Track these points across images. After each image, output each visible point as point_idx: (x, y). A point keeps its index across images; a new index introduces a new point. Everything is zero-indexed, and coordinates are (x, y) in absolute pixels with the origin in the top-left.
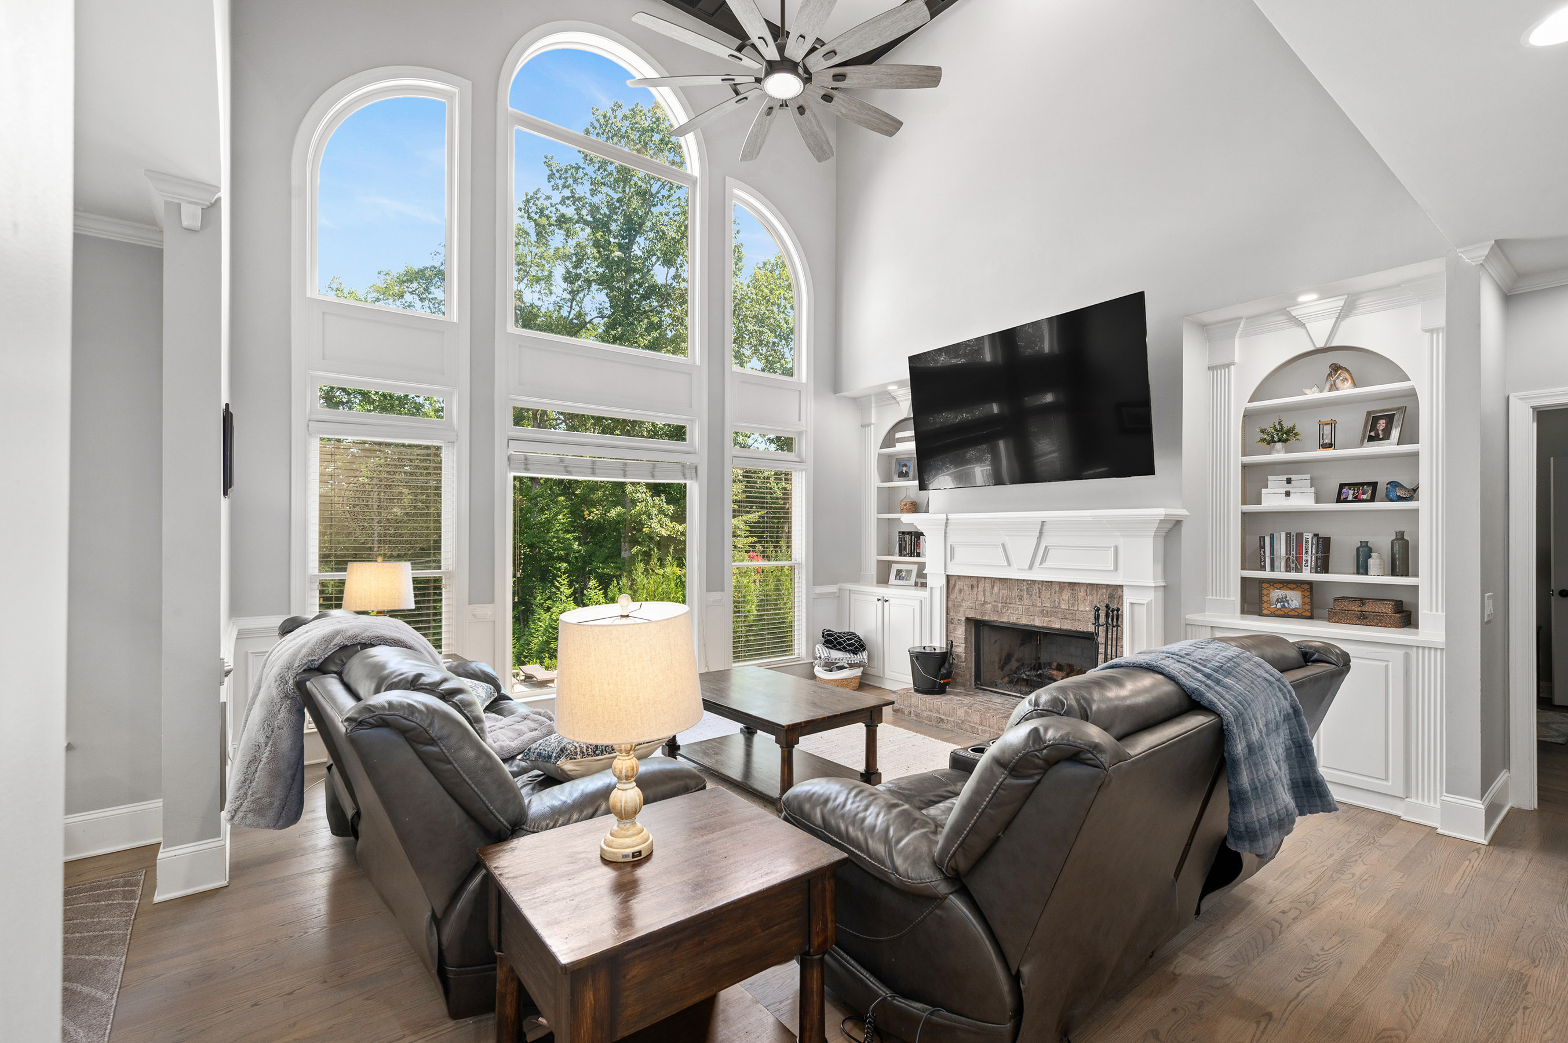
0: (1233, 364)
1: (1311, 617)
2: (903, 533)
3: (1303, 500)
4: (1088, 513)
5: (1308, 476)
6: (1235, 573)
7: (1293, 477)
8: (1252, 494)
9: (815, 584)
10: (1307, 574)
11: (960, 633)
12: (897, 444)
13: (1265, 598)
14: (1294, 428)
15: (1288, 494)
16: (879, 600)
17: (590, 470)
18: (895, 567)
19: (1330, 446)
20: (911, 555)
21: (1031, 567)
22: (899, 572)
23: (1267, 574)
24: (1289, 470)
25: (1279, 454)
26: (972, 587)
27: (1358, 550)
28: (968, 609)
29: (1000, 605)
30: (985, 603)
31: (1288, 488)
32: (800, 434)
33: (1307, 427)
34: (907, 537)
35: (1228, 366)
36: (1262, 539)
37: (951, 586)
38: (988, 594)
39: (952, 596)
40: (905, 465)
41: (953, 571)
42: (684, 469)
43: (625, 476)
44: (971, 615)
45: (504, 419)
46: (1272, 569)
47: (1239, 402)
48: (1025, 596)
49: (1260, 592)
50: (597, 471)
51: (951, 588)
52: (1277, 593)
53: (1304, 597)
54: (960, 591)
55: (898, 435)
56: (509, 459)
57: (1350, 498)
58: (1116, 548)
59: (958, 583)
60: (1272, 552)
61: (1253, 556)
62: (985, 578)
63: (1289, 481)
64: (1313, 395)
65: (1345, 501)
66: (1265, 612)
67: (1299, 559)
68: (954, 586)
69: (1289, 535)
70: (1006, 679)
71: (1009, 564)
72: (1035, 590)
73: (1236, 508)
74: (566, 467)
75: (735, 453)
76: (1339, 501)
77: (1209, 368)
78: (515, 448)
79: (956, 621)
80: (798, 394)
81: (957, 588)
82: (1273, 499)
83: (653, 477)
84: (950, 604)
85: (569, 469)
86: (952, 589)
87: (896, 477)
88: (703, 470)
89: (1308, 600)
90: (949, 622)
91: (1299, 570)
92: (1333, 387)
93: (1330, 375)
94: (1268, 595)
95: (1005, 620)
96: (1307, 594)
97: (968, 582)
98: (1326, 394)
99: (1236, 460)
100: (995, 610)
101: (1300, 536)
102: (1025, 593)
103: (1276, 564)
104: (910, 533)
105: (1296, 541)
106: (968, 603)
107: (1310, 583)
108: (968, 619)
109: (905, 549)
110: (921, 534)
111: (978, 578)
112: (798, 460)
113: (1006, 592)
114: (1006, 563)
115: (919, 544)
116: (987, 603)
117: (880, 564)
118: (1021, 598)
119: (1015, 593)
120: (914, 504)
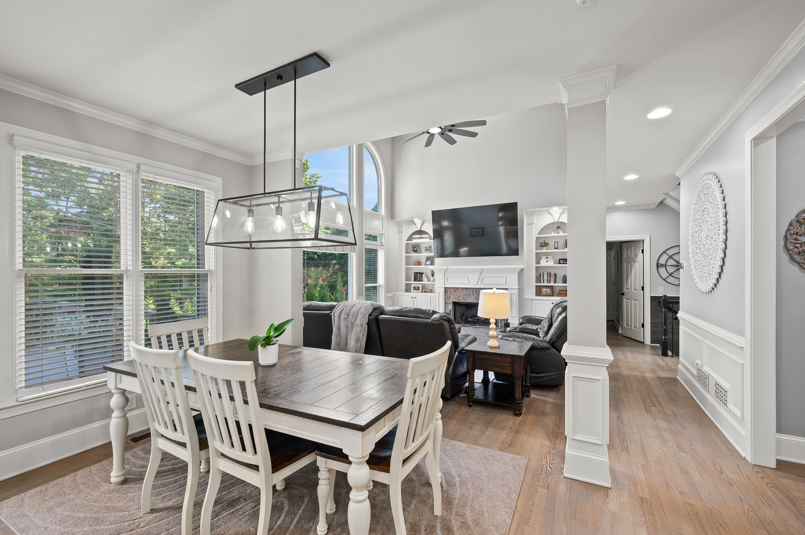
0: (533, 223)
1: (553, 296)
2: (416, 273)
3: (551, 263)
4: (499, 266)
5: (552, 257)
6: (534, 284)
7: (548, 257)
8: (538, 262)
9: (387, 293)
10: (552, 284)
11: (450, 307)
12: (413, 240)
13: (541, 291)
14: (547, 243)
15: (547, 261)
16: (412, 298)
18: (413, 286)
19: (557, 248)
20: (420, 281)
21: (477, 284)
22: (414, 287)
23: (542, 284)
24: (547, 255)
25: (544, 250)
26: (455, 291)
27: (563, 277)
28: (454, 298)
29: (465, 297)
31: (547, 260)
33: (551, 243)
34: (418, 275)
35: (532, 224)
36: (540, 274)
37: (446, 292)
38: (461, 293)
39: (446, 295)
40: (416, 248)
41: (447, 286)
44: (454, 301)
46: (543, 283)
47: (535, 235)
48: (475, 293)
49: (540, 289)
52: (544, 290)
53: (551, 290)
54: (450, 293)
55: (414, 236)
57: (562, 263)
58: (506, 277)
59: (449, 290)
60: (543, 278)
61: (538, 280)
62: (460, 288)
63: (547, 258)
64: (553, 234)
65: (561, 264)
66: (542, 295)
67: (550, 280)
68: (448, 291)
69: (547, 273)
70: (463, 322)
71: (469, 283)
73: (534, 265)
75: (366, 242)
76: (559, 264)
77: (527, 224)
79: (448, 303)
80: (382, 219)
81: (449, 292)
82: (543, 263)
83: (343, 251)
84: (446, 297)
87: (412, 252)
89: (552, 291)
90: (446, 303)
91: (550, 283)
92: (558, 233)
93: (557, 229)
94: (542, 290)
95: (467, 301)
96: (551, 289)
97: (454, 289)
98: (556, 234)
99: (535, 251)
100: (464, 298)
101: (550, 273)
103: (544, 281)
104: (419, 273)
105: (549, 274)
106: (453, 297)
107: (552, 286)
108: (453, 302)
109: (417, 279)
110: (423, 273)
111: (457, 288)
112: (381, 245)
113: (468, 292)
114: (468, 283)
115: (422, 277)
116: (461, 296)
117: (406, 284)
118: (473, 294)
119: (471, 292)
120: (419, 262)
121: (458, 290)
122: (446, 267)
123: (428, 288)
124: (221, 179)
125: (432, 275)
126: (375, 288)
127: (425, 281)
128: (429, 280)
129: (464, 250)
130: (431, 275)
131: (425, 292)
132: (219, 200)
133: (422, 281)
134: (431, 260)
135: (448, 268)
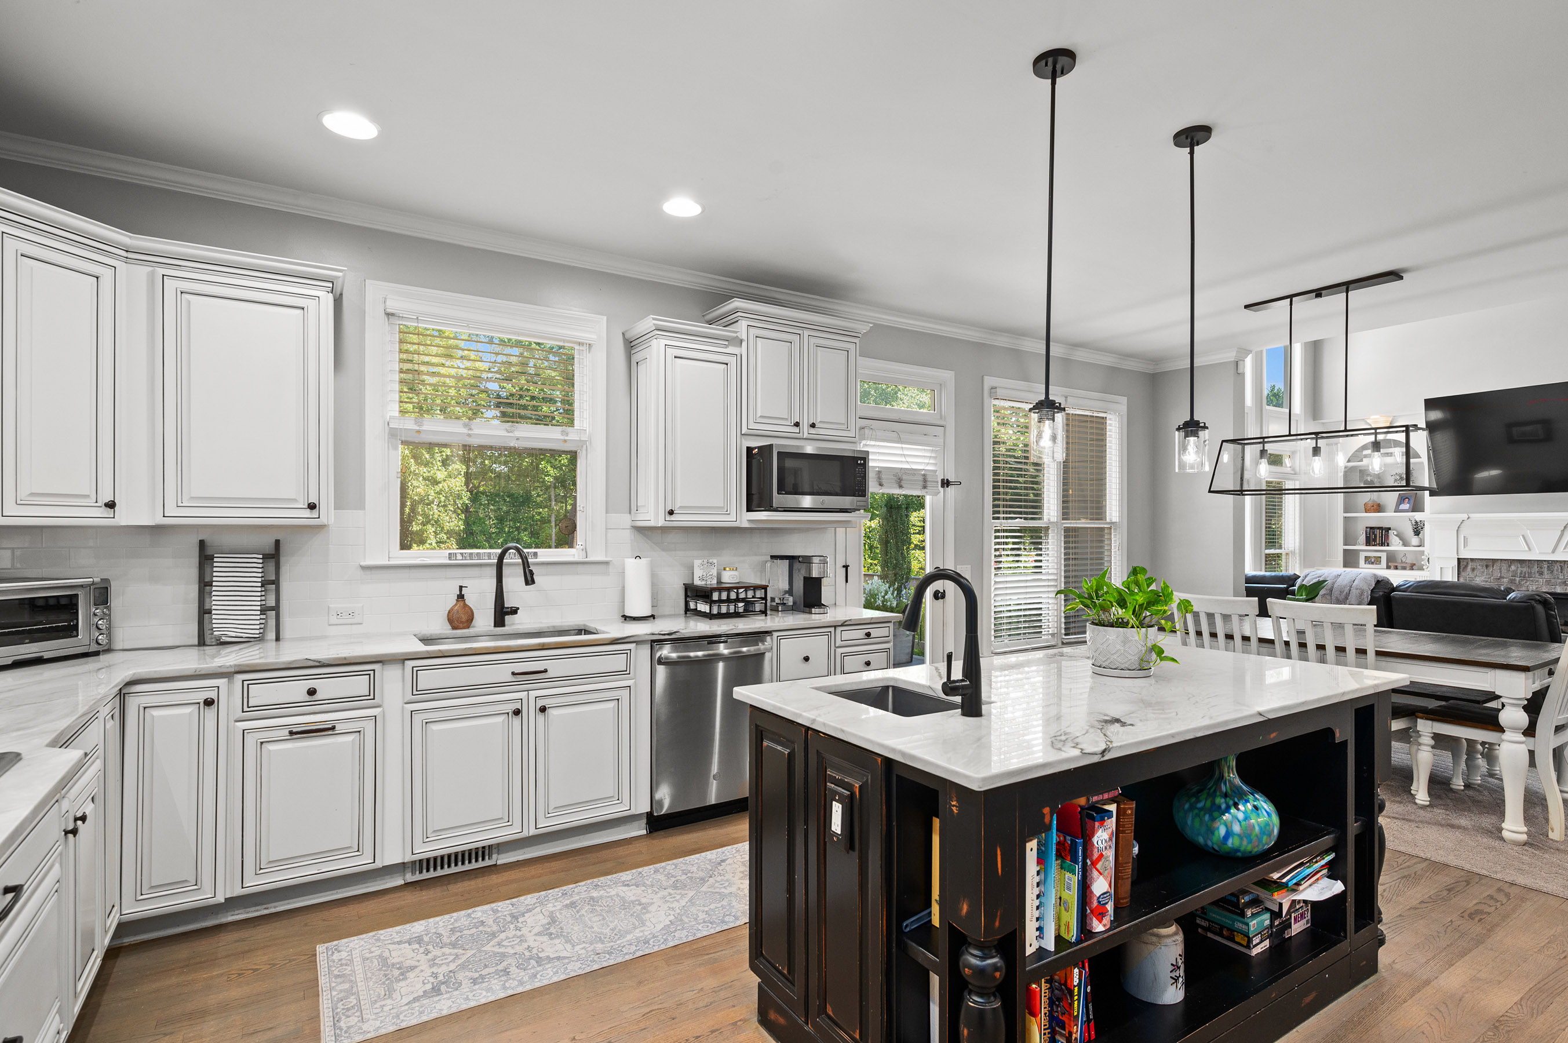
2: (1372, 528)
18: (1362, 556)
20: (1382, 544)
21: (1553, 552)
22: (1367, 559)
26: (1487, 566)
29: (1518, 579)
30: (1501, 577)
34: (1377, 531)
37: (1462, 566)
38: (1504, 571)
39: (1463, 574)
41: (1465, 554)
48: (1545, 571)
51: (1462, 568)
54: (1473, 570)
59: (1472, 564)
62: (1501, 560)
68: (1466, 566)
71: (1530, 550)
72: (1557, 567)
81: (1469, 567)
86: (1464, 568)
97: (1485, 563)
102: (1546, 570)
104: (1379, 528)
109: (1375, 540)
110: (1390, 529)
111: (1494, 561)
112: (1293, 472)
113: (1524, 570)
114: (1527, 549)
115: (1388, 536)
116: (1503, 578)
117: (1346, 552)
118: (1541, 574)
119: (1535, 569)
120: (1379, 505)
121: (1498, 564)
122: (1465, 516)
123: (1404, 560)
124: (1126, 398)
125: (1415, 532)
126: (1279, 556)
127: (1395, 545)
128: (1405, 544)
129: (1486, 474)
130: (1412, 533)
131: (1396, 568)
132: (1223, 441)
133: (1388, 546)
134: (1412, 501)
135: (1469, 518)
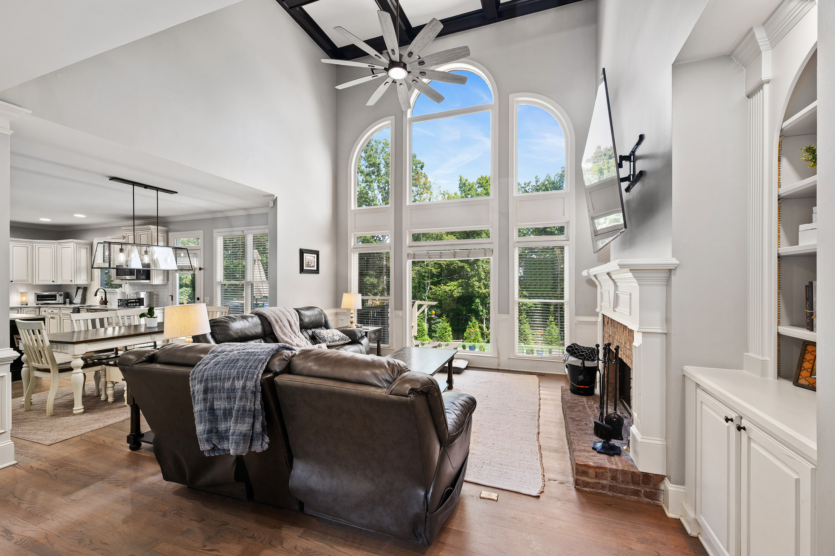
6: (770, 328)
9: (577, 314)
17: (439, 256)
32: (568, 223)
39: (604, 329)
42: (485, 252)
43: (455, 257)
45: (408, 240)
50: (442, 256)
51: (604, 323)
56: (408, 254)
58: (630, 296)
71: (610, 307)
73: (769, 251)
74: (429, 256)
75: (517, 240)
78: (411, 251)
80: (562, 199)
83: (468, 257)
85: (430, 257)
88: (496, 251)
112: (567, 239)
